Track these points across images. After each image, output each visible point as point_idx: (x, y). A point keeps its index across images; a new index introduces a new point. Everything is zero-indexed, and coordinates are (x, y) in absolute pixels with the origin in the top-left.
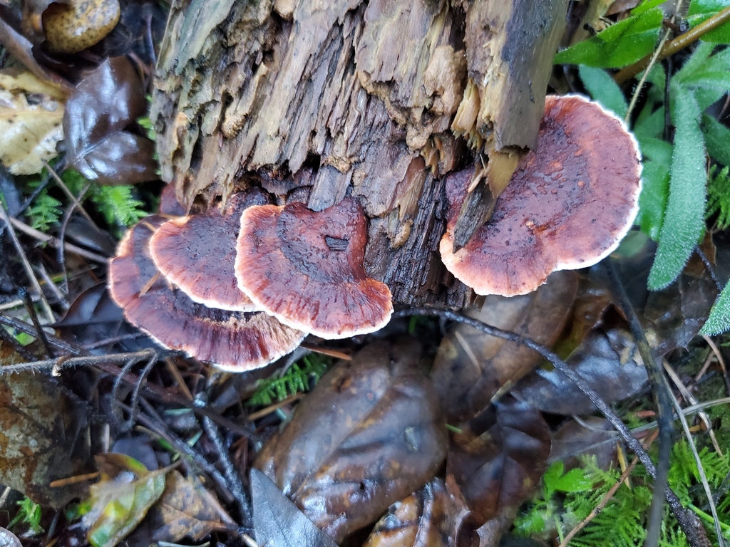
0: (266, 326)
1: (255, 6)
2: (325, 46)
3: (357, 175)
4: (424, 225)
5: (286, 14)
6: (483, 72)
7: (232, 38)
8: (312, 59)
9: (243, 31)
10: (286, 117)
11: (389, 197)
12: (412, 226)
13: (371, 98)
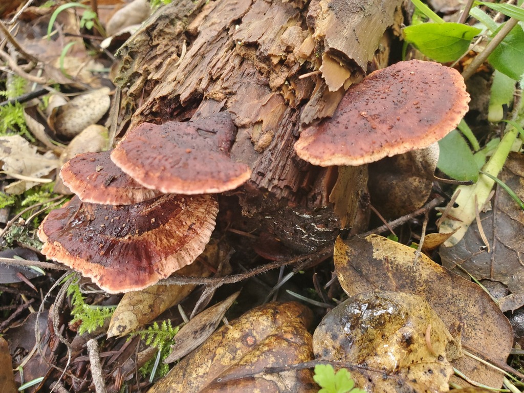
0: (154, 237)
1: (174, 26)
2: (216, 39)
3: (229, 102)
4: (283, 136)
5: (193, 29)
6: (315, 15)
7: (156, 40)
8: (205, 45)
9: (164, 39)
10: (183, 71)
11: (254, 113)
12: (273, 137)
13: (244, 61)
